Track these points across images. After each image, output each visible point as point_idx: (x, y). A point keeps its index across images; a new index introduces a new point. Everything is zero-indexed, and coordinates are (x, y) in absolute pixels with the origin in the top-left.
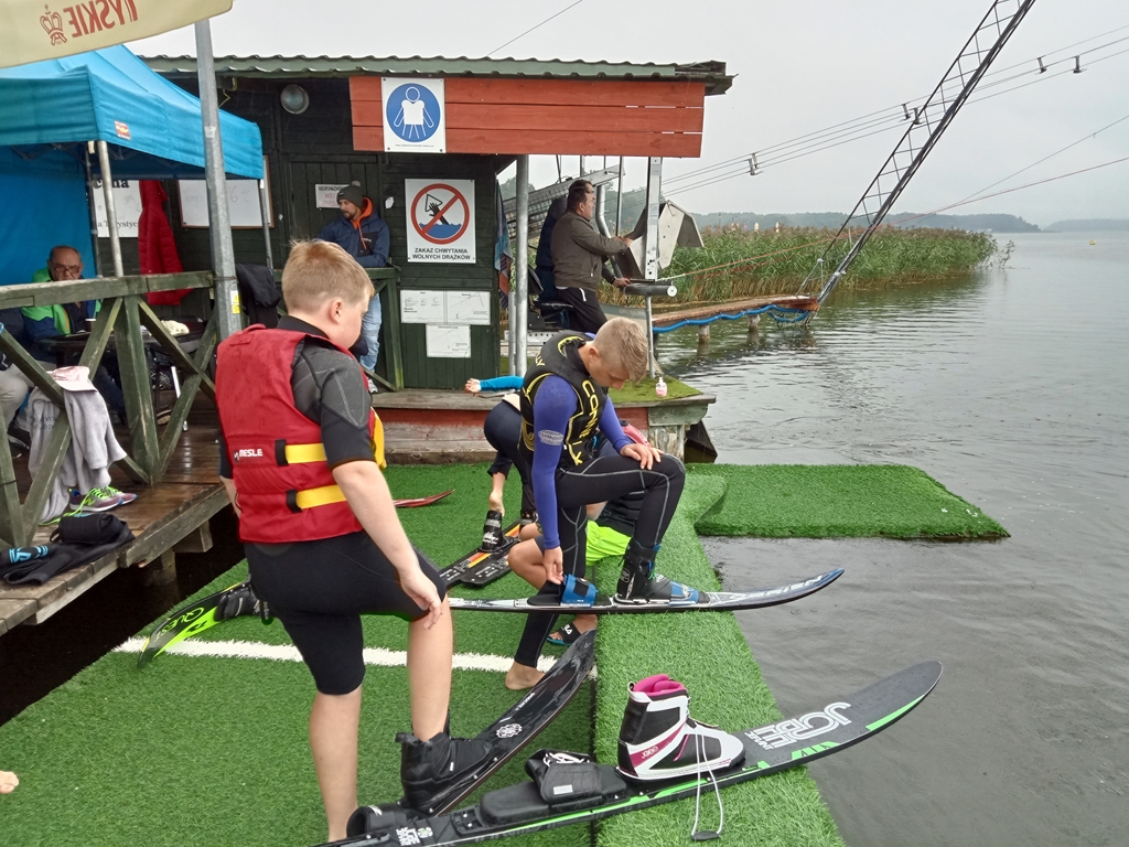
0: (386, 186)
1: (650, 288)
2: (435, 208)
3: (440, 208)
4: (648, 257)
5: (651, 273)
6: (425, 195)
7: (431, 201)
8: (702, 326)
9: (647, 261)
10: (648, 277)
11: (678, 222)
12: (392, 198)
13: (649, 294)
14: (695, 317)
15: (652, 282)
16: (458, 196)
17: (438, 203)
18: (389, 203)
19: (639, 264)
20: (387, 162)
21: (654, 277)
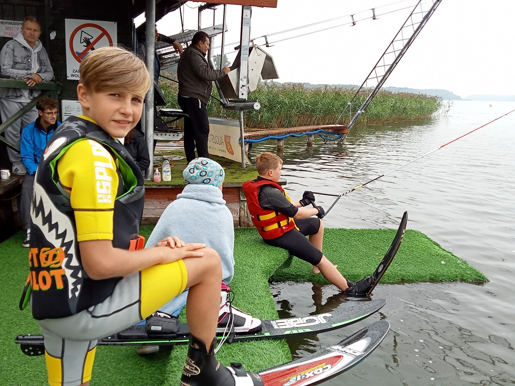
0: (51, 23)
1: (242, 104)
2: (87, 41)
3: (91, 41)
4: (241, 83)
5: (243, 95)
6: (80, 31)
7: (84, 35)
8: (279, 140)
9: (241, 86)
10: (241, 97)
11: (262, 60)
12: (55, 32)
13: (241, 109)
14: (275, 135)
15: (244, 101)
16: (105, 33)
17: (90, 37)
18: (53, 35)
19: (235, 88)
20: (51, 6)
21: (245, 97)
